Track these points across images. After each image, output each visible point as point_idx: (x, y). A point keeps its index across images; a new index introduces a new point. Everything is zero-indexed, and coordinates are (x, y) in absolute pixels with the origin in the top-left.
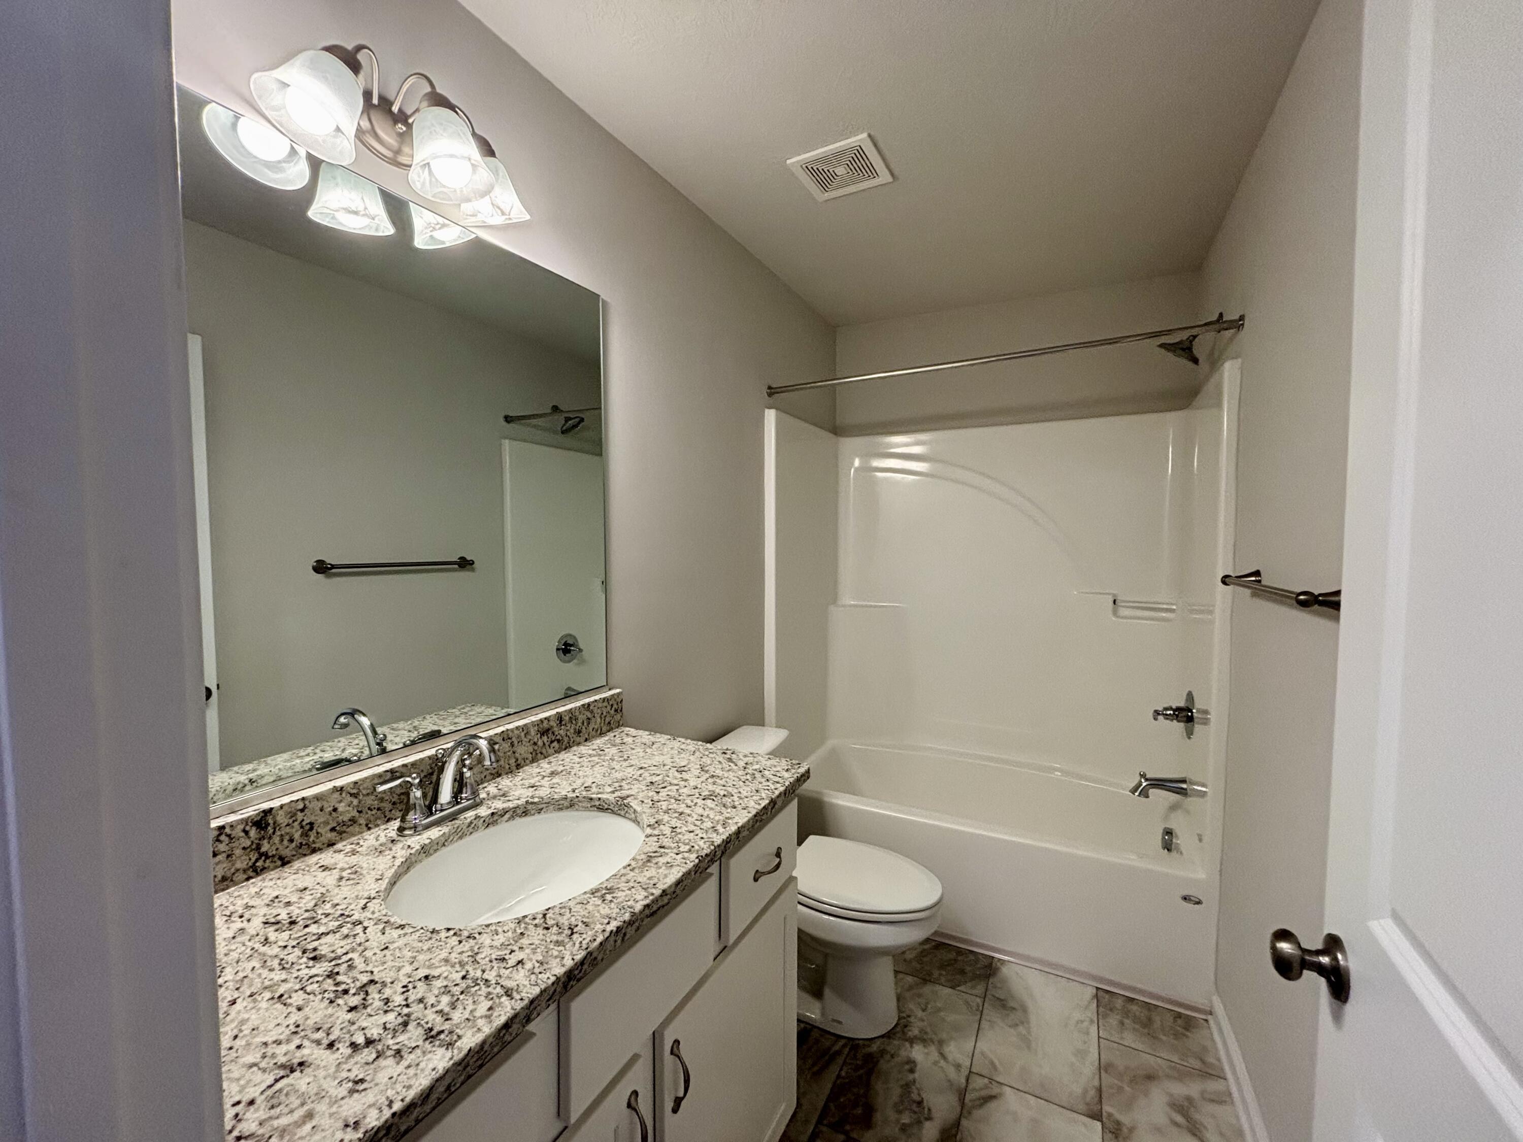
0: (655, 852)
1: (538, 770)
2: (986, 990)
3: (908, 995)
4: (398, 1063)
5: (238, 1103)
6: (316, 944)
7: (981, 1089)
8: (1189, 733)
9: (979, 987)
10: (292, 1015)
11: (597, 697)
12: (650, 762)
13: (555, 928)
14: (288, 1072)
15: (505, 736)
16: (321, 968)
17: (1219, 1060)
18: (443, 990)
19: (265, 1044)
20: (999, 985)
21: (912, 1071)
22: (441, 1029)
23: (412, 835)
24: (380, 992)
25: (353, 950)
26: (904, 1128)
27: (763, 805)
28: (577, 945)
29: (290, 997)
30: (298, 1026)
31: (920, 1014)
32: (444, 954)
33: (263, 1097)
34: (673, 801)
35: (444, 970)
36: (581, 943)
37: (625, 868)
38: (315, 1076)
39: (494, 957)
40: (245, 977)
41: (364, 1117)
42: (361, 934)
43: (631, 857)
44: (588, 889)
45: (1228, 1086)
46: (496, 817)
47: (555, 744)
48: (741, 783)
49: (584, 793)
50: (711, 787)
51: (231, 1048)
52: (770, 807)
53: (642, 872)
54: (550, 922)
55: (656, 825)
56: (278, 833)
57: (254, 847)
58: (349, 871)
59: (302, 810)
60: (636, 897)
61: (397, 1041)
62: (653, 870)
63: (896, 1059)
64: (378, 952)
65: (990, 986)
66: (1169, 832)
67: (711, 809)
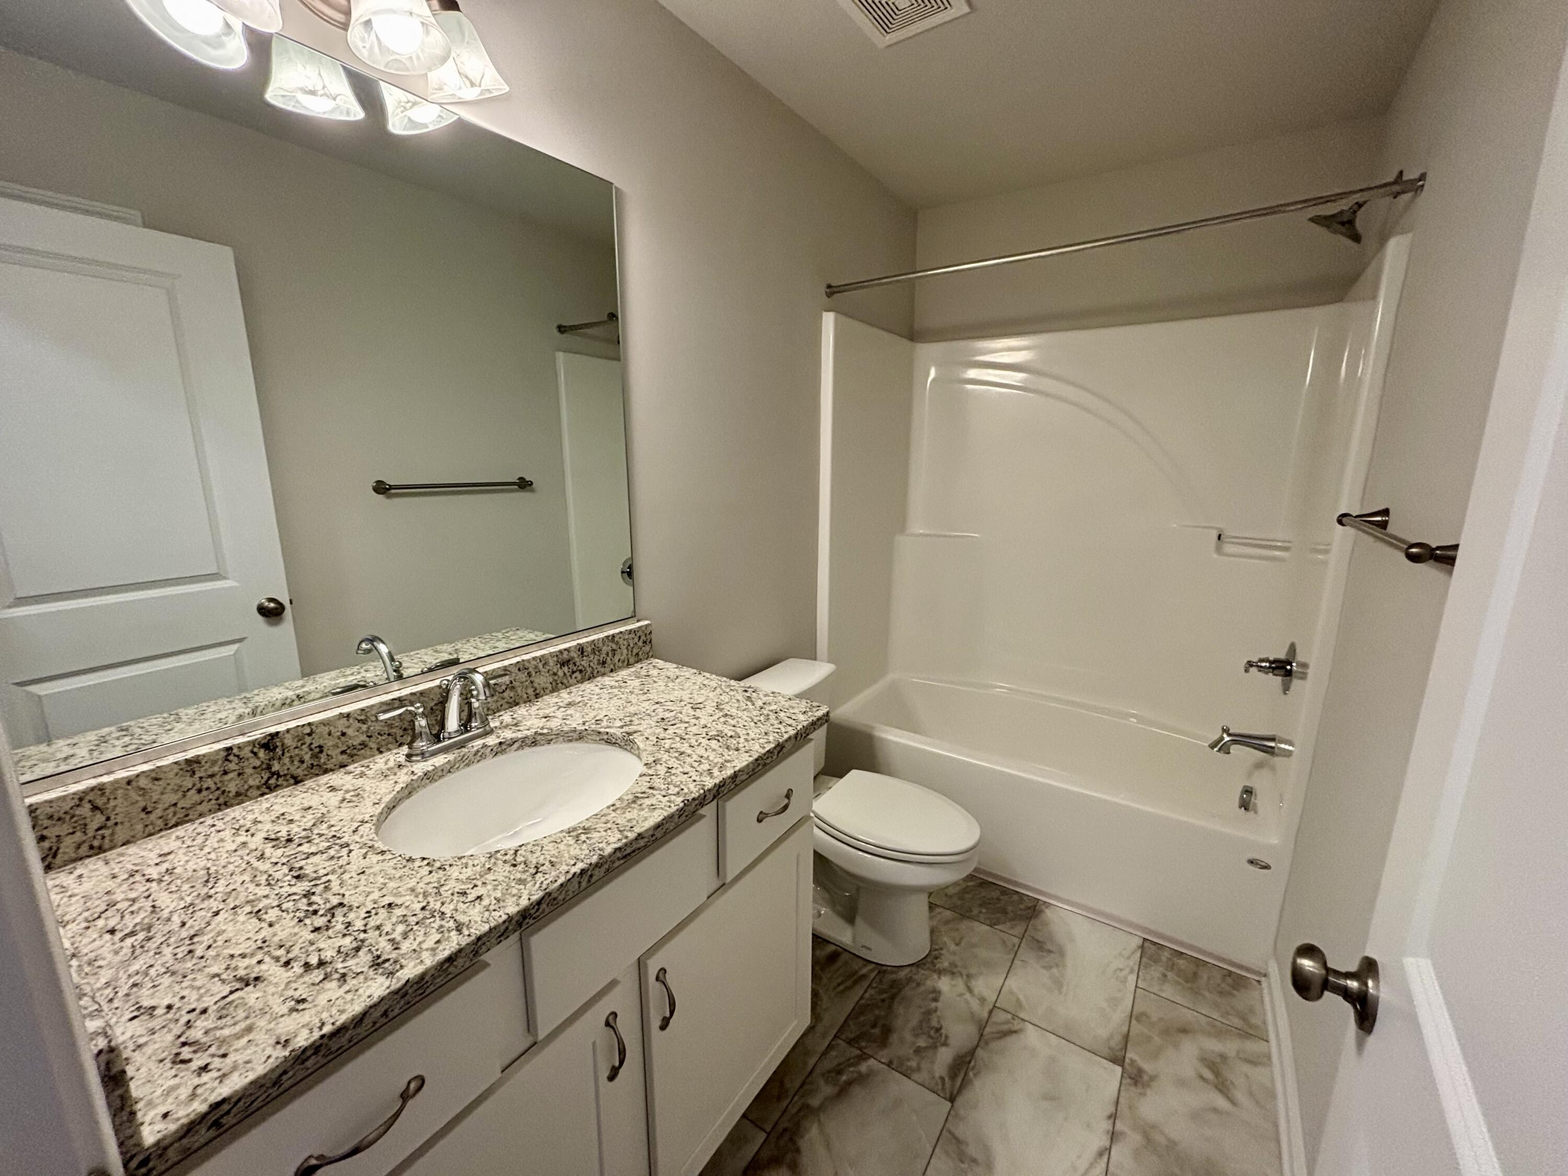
0: (644, 793)
1: (556, 700)
2: (1026, 931)
3: (943, 929)
4: (340, 987)
5: (194, 1010)
6: (303, 863)
7: (1004, 1023)
8: (1286, 688)
9: (1019, 928)
10: (262, 931)
11: (623, 629)
12: (667, 697)
13: (523, 866)
14: (243, 985)
15: (521, 667)
16: (302, 887)
17: (1264, 1022)
18: (401, 918)
19: (232, 956)
20: (1040, 927)
21: (936, 1000)
22: (387, 957)
23: (418, 761)
24: (344, 916)
25: (333, 872)
26: (918, 1051)
27: (767, 749)
28: (538, 885)
29: (266, 913)
30: (264, 942)
31: (953, 947)
32: (412, 883)
33: (215, 1007)
34: (678, 739)
35: (407, 899)
36: (542, 883)
37: (608, 807)
38: (265, 992)
39: (457, 890)
40: (234, 890)
41: (295, 1036)
42: (345, 857)
43: (618, 797)
44: (565, 827)
45: (1269, 1048)
46: (504, 747)
47: (577, 674)
48: (753, 724)
49: (593, 726)
50: (720, 727)
51: (202, 957)
52: (776, 752)
53: (624, 813)
54: (520, 859)
55: (653, 764)
56: (287, 755)
57: (264, 766)
58: (352, 793)
59: (309, 735)
60: (609, 838)
61: (346, 965)
62: (636, 811)
63: (922, 988)
64: (355, 876)
65: (1030, 927)
66: (1248, 791)
67: (714, 750)
